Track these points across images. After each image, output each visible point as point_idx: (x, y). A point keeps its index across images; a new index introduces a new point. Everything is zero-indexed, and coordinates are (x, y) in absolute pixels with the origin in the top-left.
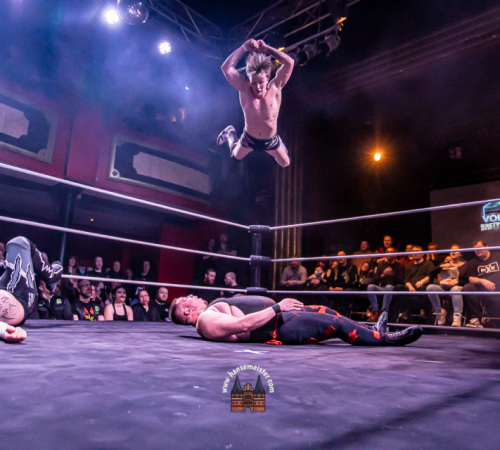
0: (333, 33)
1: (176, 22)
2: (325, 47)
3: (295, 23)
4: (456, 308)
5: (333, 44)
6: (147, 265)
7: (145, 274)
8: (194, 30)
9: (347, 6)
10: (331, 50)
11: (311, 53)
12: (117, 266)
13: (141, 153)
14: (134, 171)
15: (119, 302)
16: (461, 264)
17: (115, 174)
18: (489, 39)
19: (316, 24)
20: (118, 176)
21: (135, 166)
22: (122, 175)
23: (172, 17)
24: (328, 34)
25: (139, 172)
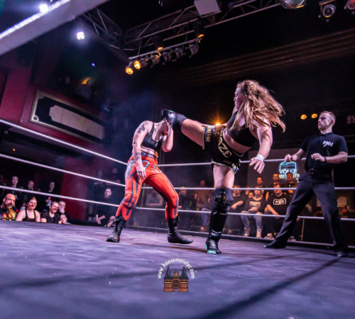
0: (194, 43)
1: (91, 20)
2: (189, 51)
3: (171, 33)
4: (258, 227)
5: (194, 50)
6: (52, 185)
7: (51, 191)
8: (103, 27)
9: (206, 27)
10: (192, 54)
11: (180, 54)
12: (31, 183)
13: (56, 106)
14: (50, 118)
15: (30, 210)
16: (260, 198)
17: (35, 119)
18: (287, 62)
19: (185, 35)
20: (37, 121)
21: (51, 114)
22: (40, 120)
23: (88, 16)
24: (191, 44)
25: (53, 119)
